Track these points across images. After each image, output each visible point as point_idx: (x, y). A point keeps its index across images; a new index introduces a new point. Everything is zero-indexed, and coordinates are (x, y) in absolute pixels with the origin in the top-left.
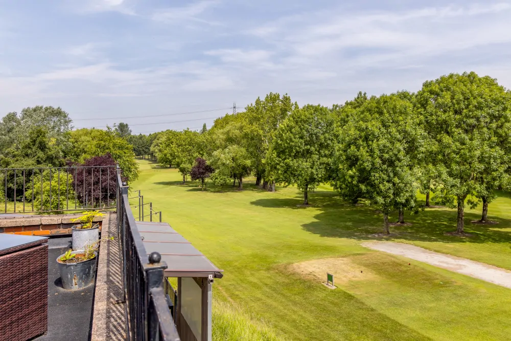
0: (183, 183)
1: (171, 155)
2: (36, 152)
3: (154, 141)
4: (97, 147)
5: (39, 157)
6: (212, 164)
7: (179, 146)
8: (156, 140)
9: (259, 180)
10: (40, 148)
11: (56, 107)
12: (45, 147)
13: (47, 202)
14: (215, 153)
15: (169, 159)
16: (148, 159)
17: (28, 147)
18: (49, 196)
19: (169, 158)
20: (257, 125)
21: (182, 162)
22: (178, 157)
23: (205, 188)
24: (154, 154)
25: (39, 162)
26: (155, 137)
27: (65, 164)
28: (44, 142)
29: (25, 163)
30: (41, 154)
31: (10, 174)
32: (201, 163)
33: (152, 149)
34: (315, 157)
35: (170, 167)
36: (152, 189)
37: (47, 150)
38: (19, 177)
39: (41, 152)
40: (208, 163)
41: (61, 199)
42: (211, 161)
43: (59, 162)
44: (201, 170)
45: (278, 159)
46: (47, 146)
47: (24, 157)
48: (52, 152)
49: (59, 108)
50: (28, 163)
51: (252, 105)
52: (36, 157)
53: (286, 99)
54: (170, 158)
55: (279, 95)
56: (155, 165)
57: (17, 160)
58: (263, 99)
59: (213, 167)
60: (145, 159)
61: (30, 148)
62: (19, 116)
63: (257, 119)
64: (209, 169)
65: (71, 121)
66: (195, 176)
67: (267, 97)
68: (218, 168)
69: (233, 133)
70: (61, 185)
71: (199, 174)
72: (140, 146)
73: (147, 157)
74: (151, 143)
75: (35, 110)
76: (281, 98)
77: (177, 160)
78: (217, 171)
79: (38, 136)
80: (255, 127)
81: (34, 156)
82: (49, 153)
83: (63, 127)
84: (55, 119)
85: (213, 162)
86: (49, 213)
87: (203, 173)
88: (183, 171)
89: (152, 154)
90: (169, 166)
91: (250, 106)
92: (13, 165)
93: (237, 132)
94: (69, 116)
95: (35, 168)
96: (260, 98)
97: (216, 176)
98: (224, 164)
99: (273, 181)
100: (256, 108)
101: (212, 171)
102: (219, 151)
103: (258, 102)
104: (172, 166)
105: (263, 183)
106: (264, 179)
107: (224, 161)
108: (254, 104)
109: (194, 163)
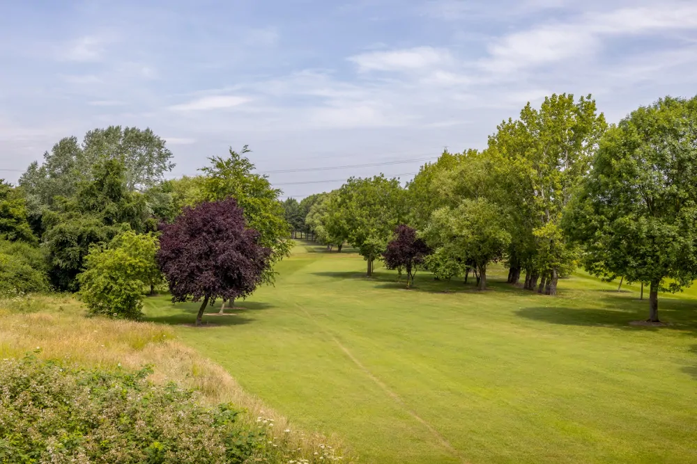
0: (370, 275)
1: (348, 221)
2: (103, 203)
3: (313, 207)
4: (212, 191)
5: (108, 212)
6: (428, 236)
8: (315, 205)
9: (514, 273)
10: (111, 197)
11: (142, 129)
12: (120, 195)
13: (107, 290)
14: (437, 214)
15: (344, 229)
16: (301, 239)
17: (90, 192)
18: (112, 278)
19: (345, 226)
20: (525, 160)
21: (367, 234)
22: (362, 224)
23: (410, 284)
24: (311, 229)
25: (108, 221)
26: (314, 199)
27: (155, 228)
28: (118, 184)
29: (83, 221)
30: (112, 207)
31: (57, 241)
32: (405, 235)
33: (308, 220)
35: (339, 251)
36: (310, 283)
37: (122, 199)
38: (72, 246)
39: (112, 203)
40: (419, 234)
41: (135, 286)
42: (426, 230)
43: (146, 223)
44: (407, 249)
46: (124, 193)
47: (83, 212)
48: (131, 204)
49: (148, 130)
50: (90, 222)
51: (510, 121)
52: (103, 212)
53: (589, 107)
54: (347, 227)
55: (571, 97)
56: (313, 247)
57: (71, 217)
58: (537, 107)
59: (428, 244)
60: (296, 238)
61: (93, 195)
62: (81, 144)
63: (522, 148)
64: (422, 248)
65: (169, 154)
66: (393, 259)
67: (546, 102)
68: (440, 245)
70: (135, 256)
71: (402, 256)
72: (289, 217)
73: (298, 234)
74: (307, 212)
75: (107, 134)
76: (576, 101)
77: (360, 230)
78: (438, 251)
79: (108, 174)
80: (520, 161)
81: (100, 211)
82: (127, 205)
83: (155, 166)
84: (143, 150)
85: (430, 233)
86: (110, 314)
87: (411, 254)
88: (368, 253)
89: (309, 229)
90: (337, 249)
91: (507, 122)
92: (63, 225)
94: (167, 146)
95: (100, 232)
96: (530, 105)
97: (436, 259)
98: (453, 238)
99: (552, 274)
100: (521, 124)
101: (429, 251)
102: (443, 210)
103: (527, 113)
104: (342, 249)
105: (524, 279)
106: (528, 271)
107: (455, 231)
108: (517, 118)
109: (391, 237)
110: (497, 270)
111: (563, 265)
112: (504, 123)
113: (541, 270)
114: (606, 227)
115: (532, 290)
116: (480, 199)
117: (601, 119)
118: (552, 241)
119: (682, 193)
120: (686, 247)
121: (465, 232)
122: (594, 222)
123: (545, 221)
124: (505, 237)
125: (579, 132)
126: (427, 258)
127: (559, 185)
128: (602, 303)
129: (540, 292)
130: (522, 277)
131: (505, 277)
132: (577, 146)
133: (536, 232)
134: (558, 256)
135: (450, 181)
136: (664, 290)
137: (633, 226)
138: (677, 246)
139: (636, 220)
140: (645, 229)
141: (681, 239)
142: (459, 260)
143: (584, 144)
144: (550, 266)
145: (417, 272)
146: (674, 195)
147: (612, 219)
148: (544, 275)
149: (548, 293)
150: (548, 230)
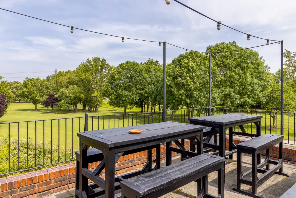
0: (36, 109)
6: (59, 97)
7: (34, 86)
9: (84, 107)
19: (27, 94)
20: (89, 74)
21: (36, 96)
32: (51, 96)
34: (134, 89)
40: (56, 96)
42: (58, 95)
44: (52, 101)
45: (112, 91)
53: (104, 61)
55: (99, 58)
58: (91, 59)
59: (59, 99)
63: (88, 71)
64: (57, 100)
66: (46, 104)
67: (93, 59)
68: (63, 99)
69: (73, 78)
71: (51, 103)
76: (101, 60)
78: (63, 101)
80: (87, 75)
88: (35, 102)
91: (83, 63)
93: (76, 78)
96: (89, 59)
97: (62, 104)
98: (67, 97)
99: (97, 106)
100: (87, 64)
101: (60, 101)
102: (63, 89)
103: (88, 61)
104: (21, 102)
105: (88, 108)
106: (89, 106)
107: (68, 95)
108: (86, 62)
109: (45, 97)
110: (80, 106)
111: (100, 104)
112: (82, 63)
113: (94, 105)
114: (115, 93)
115: (91, 111)
116: (75, 85)
117: (108, 64)
118: (97, 98)
119: (132, 85)
120: (133, 98)
121: (71, 95)
122: (112, 92)
123: (95, 92)
124: (83, 96)
125: (103, 67)
126: (59, 103)
127: (98, 82)
128: (111, 114)
129: (93, 112)
130: (87, 108)
131: (82, 108)
132: (102, 71)
133: (93, 95)
134: (98, 102)
135: (65, 80)
136: (128, 109)
137: (121, 93)
138: (131, 98)
139: (122, 91)
140: (124, 94)
141: (132, 96)
142: (69, 103)
143: (104, 70)
144: (96, 104)
145: (55, 108)
146: (130, 85)
147: (116, 91)
148: (94, 107)
149: (96, 112)
150: (96, 94)
